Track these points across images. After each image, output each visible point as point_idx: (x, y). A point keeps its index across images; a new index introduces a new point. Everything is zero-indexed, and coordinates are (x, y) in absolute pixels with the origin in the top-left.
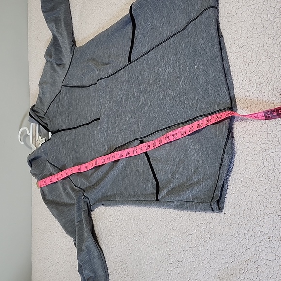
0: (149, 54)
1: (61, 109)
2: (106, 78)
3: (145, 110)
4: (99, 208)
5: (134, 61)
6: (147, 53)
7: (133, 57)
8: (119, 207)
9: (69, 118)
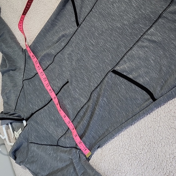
0: (93, 10)
1: (29, 97)
2: (61, 50)
3: (107, 47)
4: (95, 153)
5: (82, 23)
6: (91, 10)
7: (80, 21)
8: (116, 138)
9: (39, 100)
